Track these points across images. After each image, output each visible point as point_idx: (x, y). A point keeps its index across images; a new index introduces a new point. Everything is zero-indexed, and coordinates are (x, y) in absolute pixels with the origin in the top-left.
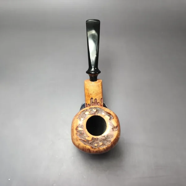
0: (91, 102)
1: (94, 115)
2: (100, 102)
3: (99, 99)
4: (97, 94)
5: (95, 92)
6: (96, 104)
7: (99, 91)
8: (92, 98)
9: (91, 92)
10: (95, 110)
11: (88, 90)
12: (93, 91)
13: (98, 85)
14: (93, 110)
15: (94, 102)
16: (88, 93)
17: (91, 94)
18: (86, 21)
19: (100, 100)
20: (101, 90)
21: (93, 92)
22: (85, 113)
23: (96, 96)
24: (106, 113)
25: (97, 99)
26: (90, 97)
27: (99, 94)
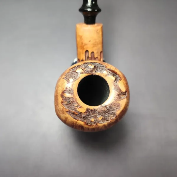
0: (85, 57)
1: (90, 74)
2: (99, 57)
3: (98, 52)
4: (95, 45)
5: (92, 41)
6: (93, 59)
7: (97, 41)
8: (87, 51)
9: (86, 41)
10: (93, 67)
11: (81, 37)
13: (97, 30)
15: (90, 56)
16: (82, 43)
17: (86, 45)
19: (99, 54)
21: (90, 41)
22: (76, 71)
23: (93, 47)
24: (110, 71)
25: (95, 52)
26: (84, 49)
27: (98, 44)
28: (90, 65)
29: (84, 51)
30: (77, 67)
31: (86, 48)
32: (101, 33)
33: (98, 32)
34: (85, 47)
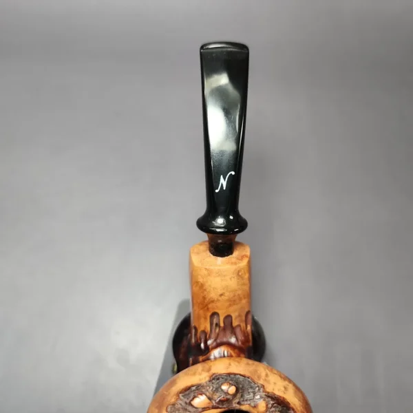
0: (211, 324)
1: (226, 409)
2: (243, 325)
3: (240, 316)
4: (232, 302)
5: (227, 294)
6: (228, 332)
7: (240, 292)
8: (214, 314)
9: (213, 295)
10: (232, 390)
11: (202, 286)
12: (220, 292)
13: (239, 272)
14: (224, 387)
15: (222, 325)
16: (204, 298)
17: (213, 301)
18: (202, 47)
19: (244, 318)
20: (247, 288)
21: (221, 295)
22: (192, 403)
23: (230, 305)
24: (272, 402)
25: (234, 316)
26: (208, 309)
27: (240, 299)
28: (226, 384)
29: (209, 314)
30: (194, 388)
31: (213, 307)
32: (247, 276)
33: (240, 274)
34: (210, 306)
